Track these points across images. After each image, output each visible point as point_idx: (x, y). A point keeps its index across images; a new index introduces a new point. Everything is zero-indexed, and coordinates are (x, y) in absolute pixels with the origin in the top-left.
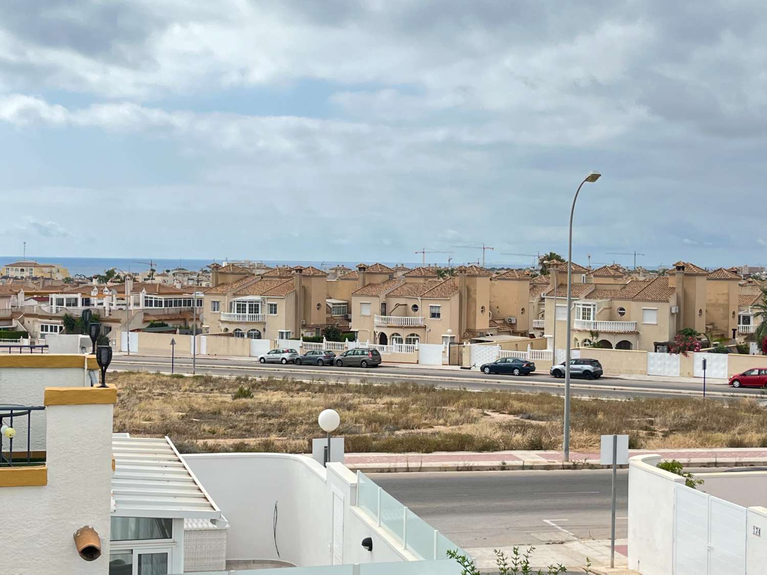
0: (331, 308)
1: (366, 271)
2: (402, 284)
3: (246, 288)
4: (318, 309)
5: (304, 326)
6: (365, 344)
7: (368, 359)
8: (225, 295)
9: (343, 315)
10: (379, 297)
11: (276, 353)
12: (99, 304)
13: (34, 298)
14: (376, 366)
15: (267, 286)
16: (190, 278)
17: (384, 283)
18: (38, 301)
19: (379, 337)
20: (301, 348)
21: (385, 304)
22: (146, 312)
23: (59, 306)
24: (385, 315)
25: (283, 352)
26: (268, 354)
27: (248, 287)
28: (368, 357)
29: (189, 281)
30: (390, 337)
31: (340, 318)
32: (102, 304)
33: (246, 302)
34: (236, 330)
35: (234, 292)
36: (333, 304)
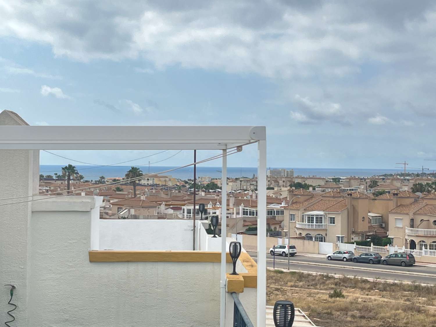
0: (371, 220)
1: (398, 196)
2: (424, 205)
3: (313, 205)
4: (363, 220)
5: (353, 232)
6: (402, 249)
7: (406, 261)
8: (299, 210)
9: (379, 224)
10: (409, 215)
11: (339, 253)
12: (213, 213)
13: (171, 208)
14: (411, 266)
15: (327, 204)
16: (252, 184)
17: (411, 204)
18: (174, 210)
19: (410, 243)
20: (355, 250)
21: (413, 219)
22: (245, 219)
23: (188, 214)
24: (413, 228)
25: (344, 253)
26: (334, 254)
27: (314, 204)
28: (407, 260)
29: (251, 186)
30: (418, 243)
31: (377, 226)
32: (215, 213)
33: (314, 216)
34: (307, 234)
35: (304, 208)
36: (372, 217)
